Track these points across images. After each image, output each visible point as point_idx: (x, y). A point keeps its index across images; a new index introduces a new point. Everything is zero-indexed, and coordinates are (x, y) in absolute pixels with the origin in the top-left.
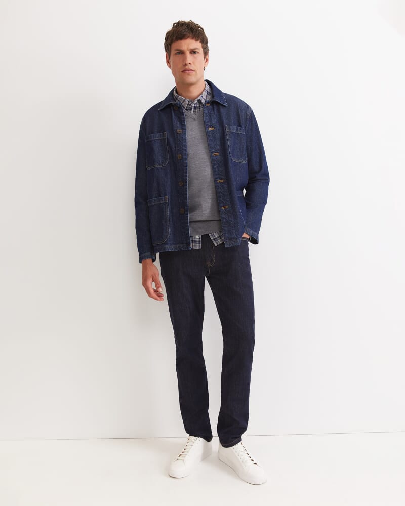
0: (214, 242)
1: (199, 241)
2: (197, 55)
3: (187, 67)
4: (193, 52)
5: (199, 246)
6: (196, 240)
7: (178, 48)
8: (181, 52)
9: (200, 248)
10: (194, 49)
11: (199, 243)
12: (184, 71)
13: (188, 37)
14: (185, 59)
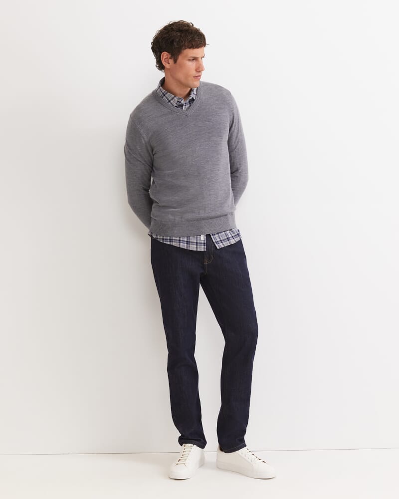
0: (216, 245)
6: (201, 242)
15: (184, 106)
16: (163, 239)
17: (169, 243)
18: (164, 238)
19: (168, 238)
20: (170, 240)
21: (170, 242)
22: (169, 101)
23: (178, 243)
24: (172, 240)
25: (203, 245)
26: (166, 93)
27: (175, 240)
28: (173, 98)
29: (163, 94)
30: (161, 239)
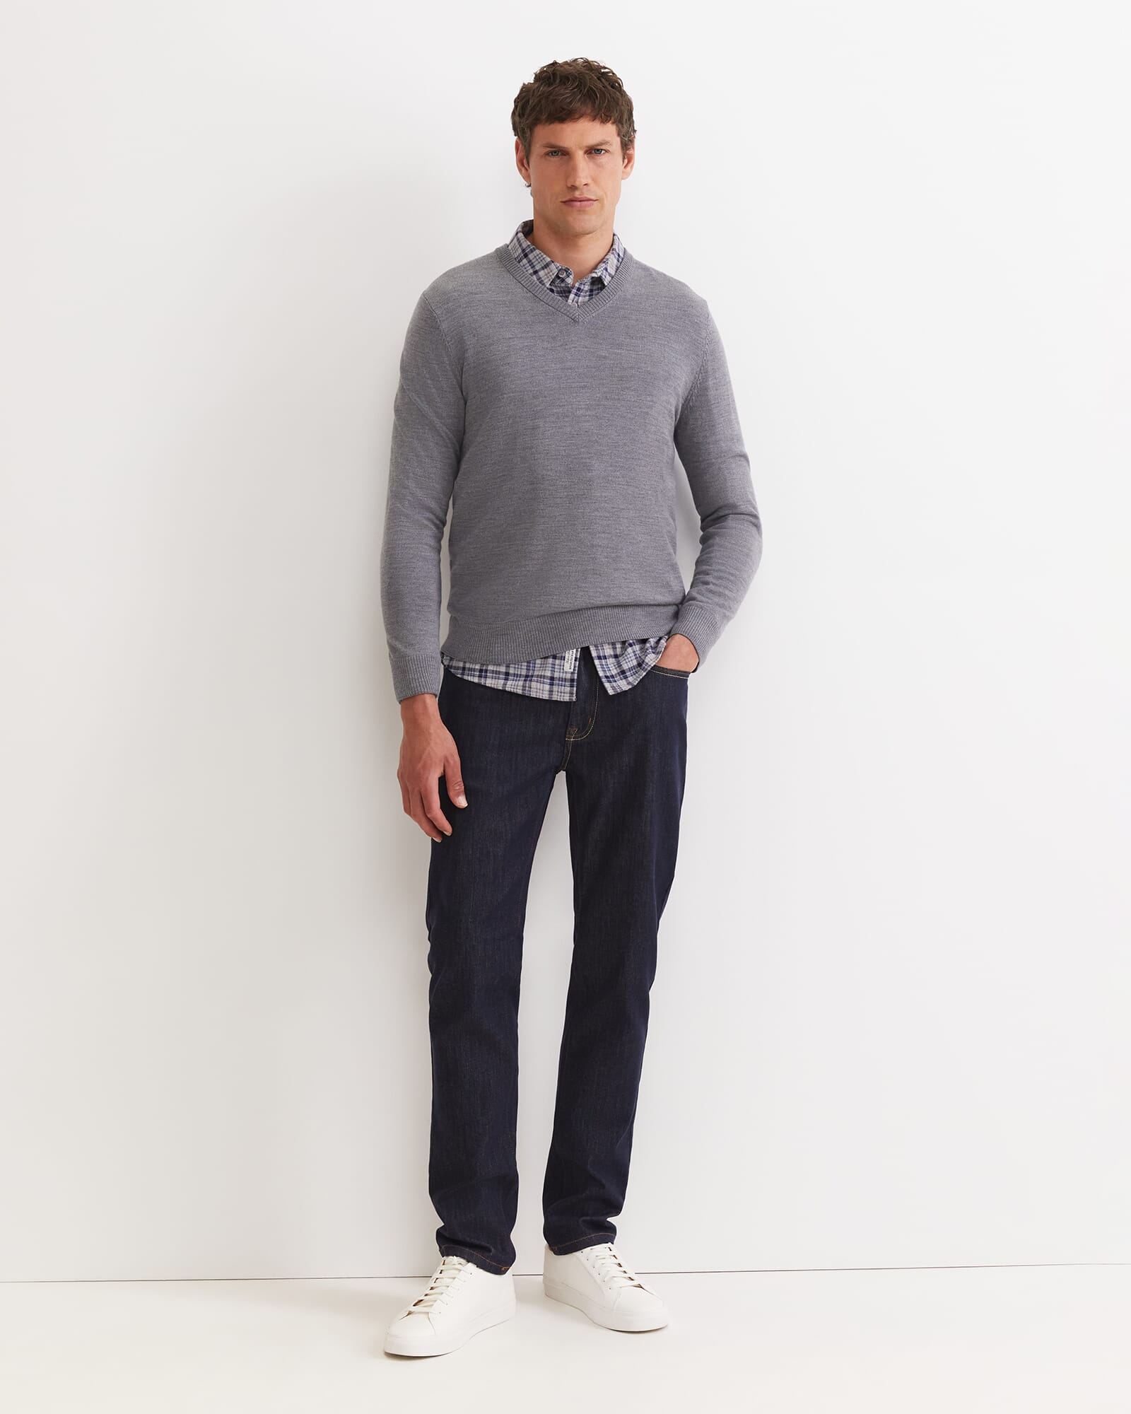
0: (607, 685)
1: (572, 680)
2: (603, 159)
3: (577, 194)
4: (594, 151)
5: (571, 693)
6: (564, 676)
7: (553, 141)
8: (562, 153)
9: (574, 698)
10: (598, 145)
11: (572, 686)
12: (569, 202)
13: (581, 116)
14: (571, 171)
15: (572, 296)
16: (464, 669)
17: (476, 680)
18: (467, 665)
19: (478, 667)
20: (481, 671)
21: (480, 676)
22: (536, 272)
23: (502, 682)
24: (486, 671)
25: (568, 684)
26: (532, 251)
27: (493, 672)
28: (547, 266)
29: (523, 250)
30: (458, 668)
